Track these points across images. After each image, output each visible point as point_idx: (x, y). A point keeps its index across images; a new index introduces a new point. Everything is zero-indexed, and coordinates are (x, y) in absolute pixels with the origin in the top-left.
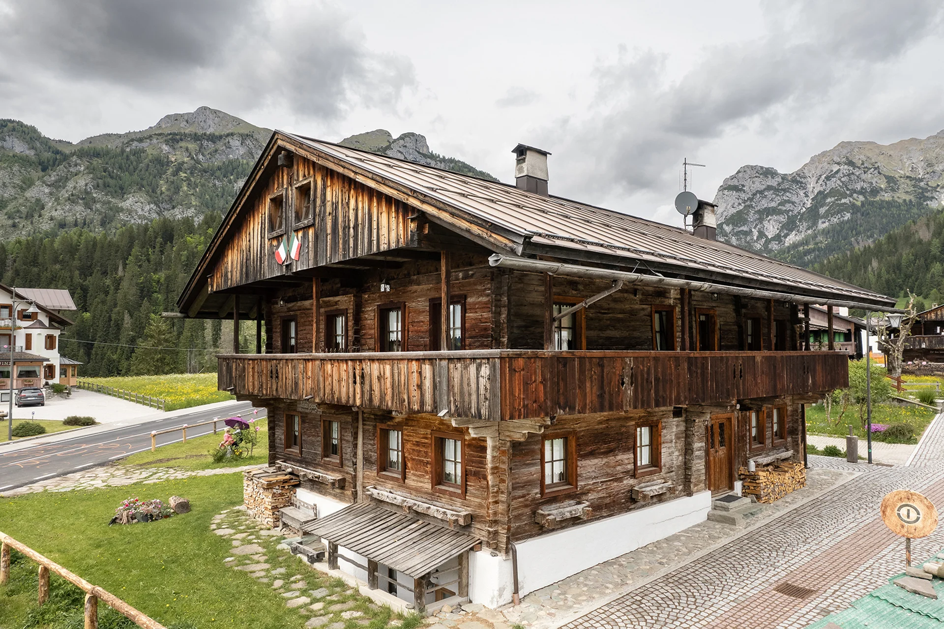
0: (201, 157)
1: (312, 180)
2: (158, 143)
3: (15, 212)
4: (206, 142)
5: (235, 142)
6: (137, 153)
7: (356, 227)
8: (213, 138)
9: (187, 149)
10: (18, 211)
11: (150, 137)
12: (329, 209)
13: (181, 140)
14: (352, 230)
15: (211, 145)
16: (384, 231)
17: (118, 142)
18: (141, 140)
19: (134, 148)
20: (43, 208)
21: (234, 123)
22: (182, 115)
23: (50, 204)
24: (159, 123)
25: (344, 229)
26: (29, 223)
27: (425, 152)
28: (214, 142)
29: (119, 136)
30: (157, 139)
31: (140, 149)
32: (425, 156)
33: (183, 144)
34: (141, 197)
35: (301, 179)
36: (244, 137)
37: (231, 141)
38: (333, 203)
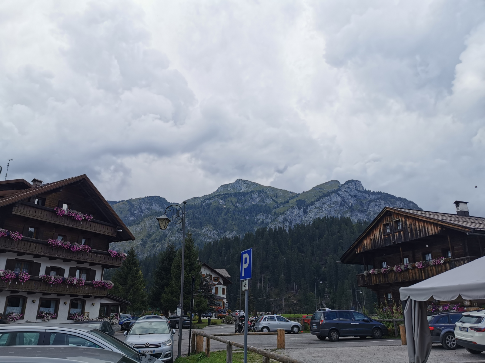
0: (238, 204)
1: (400, 219)
2: (217, 199)
3: (155, 239)
4: (240, 197)
5: (255, 195)
6: (208, 205)
7: (420, 230)
8: (244, 194)
9: (231, 201)
10: (156, 239)
11: (214, 197)
12: (408, 226)
13: (228, 197)
14: (418, 231)
15: (243, 198)
16: (430, 231)
17: (199, 201)
18: (210, 199)
19: (207, 203)
20: (166, 236)
21: (254, 186)
22: (228, 185)
23: (169, 234)
24: (217, 190)
25: (415, 231)
26: (160, 244)
27: (361, 189)
28: (244, 196)
29: (199, 198)
30: (217, 197)
31: (209, 203)
32: (362, 192)
33: (229, 199)
34: (210, 227)
35: (395, 219)
36: (259, 192)
37: (253, 195)
38: (409, 225)
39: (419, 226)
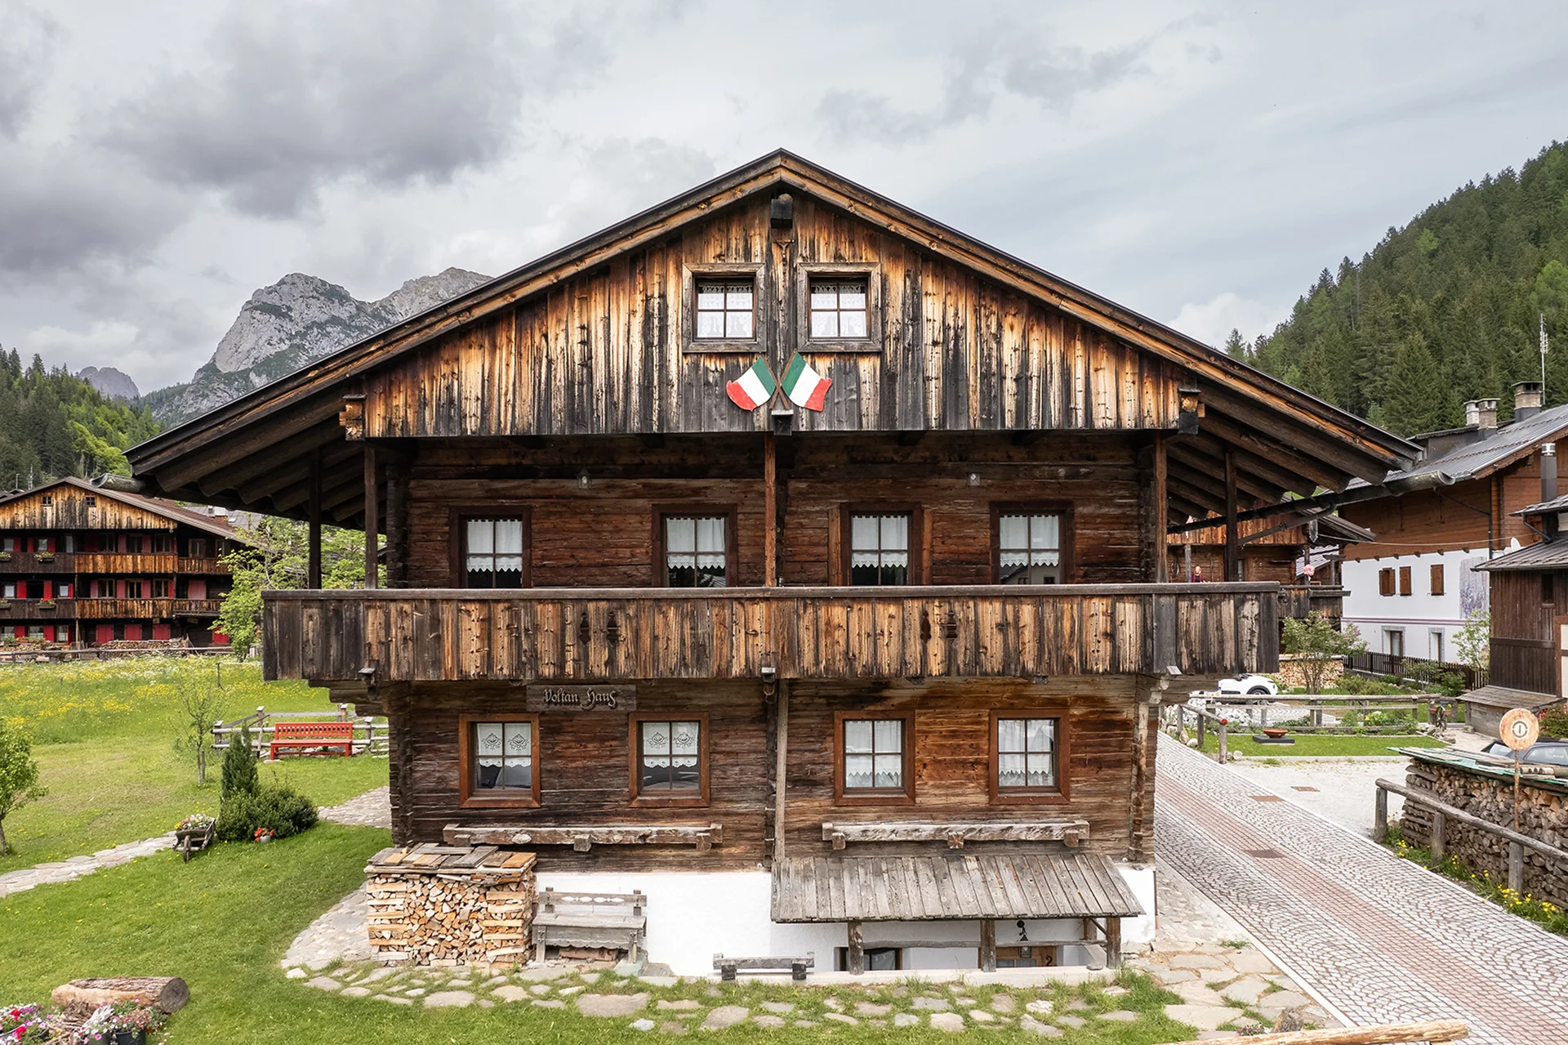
1: (874, 270)
7: (1022, 380)
12: (930, 333)
14: (1009, 383)
16: (1105, 397)
25: (986, 376)
35: (825, 259)
38: (944, 326)
39: (1025, 352)
